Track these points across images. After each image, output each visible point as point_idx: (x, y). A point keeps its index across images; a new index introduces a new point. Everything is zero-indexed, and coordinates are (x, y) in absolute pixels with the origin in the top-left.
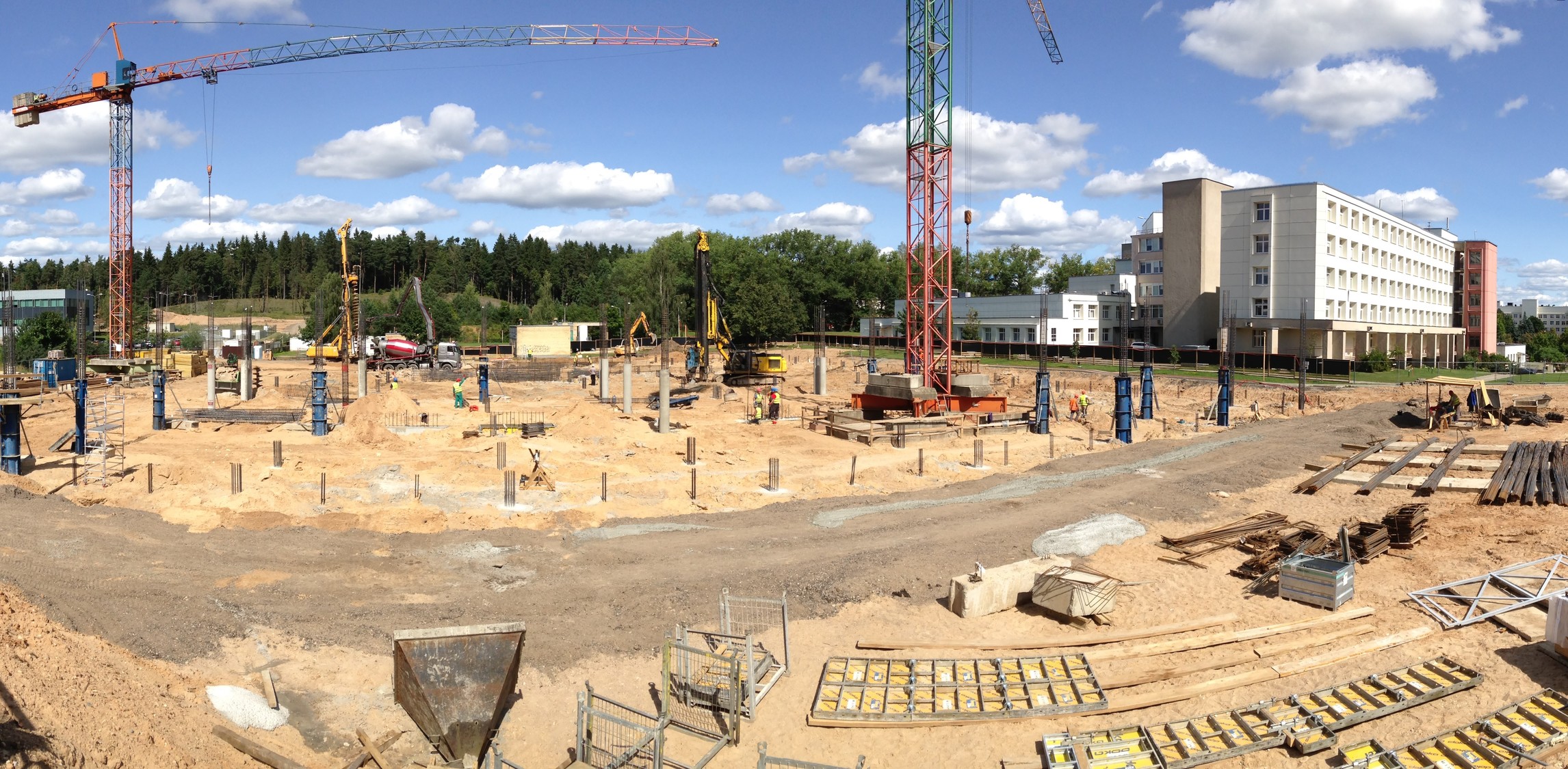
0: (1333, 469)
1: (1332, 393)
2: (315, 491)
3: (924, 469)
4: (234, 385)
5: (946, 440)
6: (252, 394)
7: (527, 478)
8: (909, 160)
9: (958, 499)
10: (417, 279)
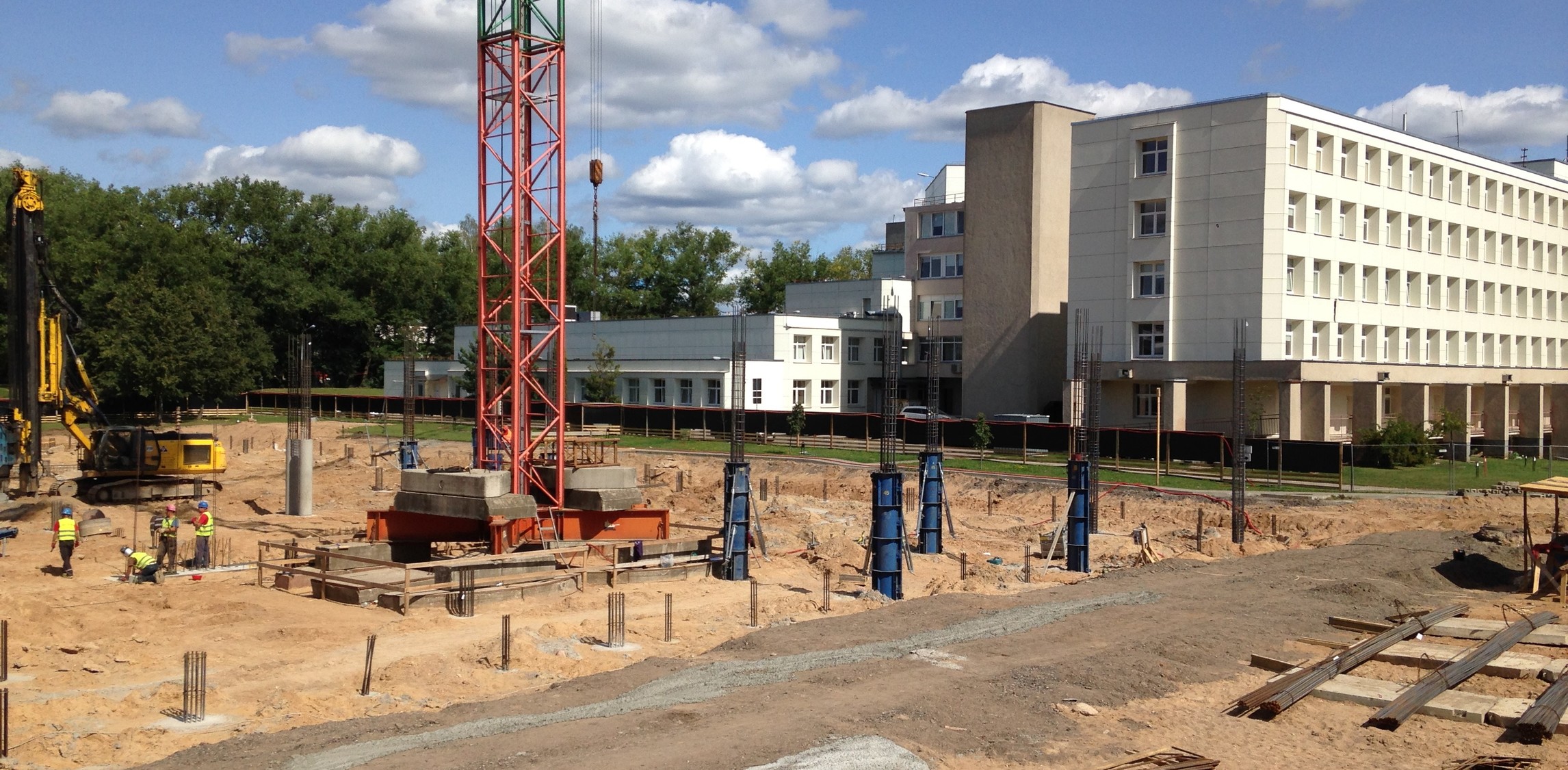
0: (1314, 669)
1: (1302, 511)
3: (513, 654)
5: (555, 596)
8: (483, 62)
9: (576, 711)
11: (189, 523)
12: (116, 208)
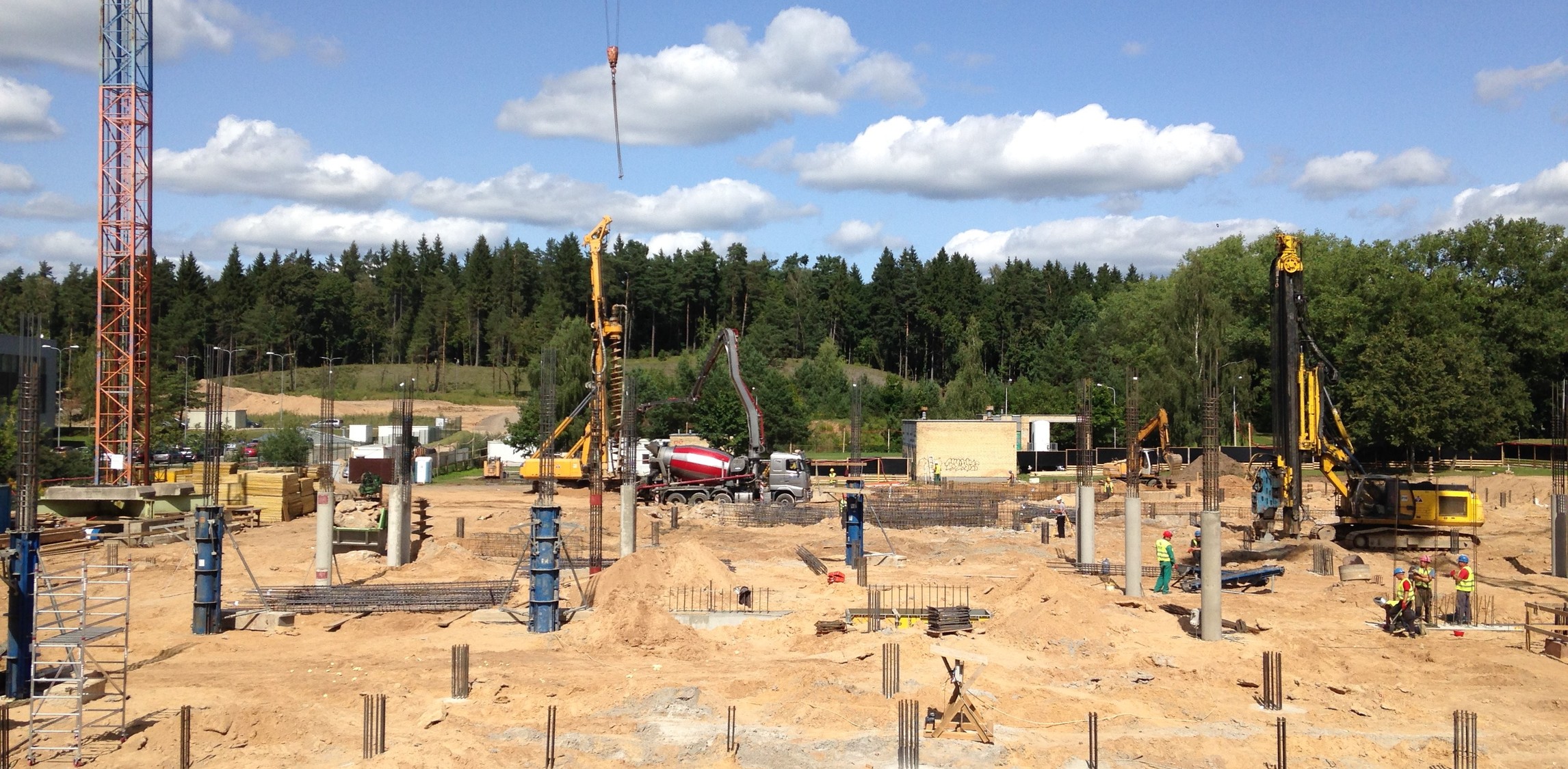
2: (535, 743)
4: (372, 535)
6: (410, 554)
7: (939, 715)
10: (730, 332)
11: (1447, 576)
12: (1367, 262)
